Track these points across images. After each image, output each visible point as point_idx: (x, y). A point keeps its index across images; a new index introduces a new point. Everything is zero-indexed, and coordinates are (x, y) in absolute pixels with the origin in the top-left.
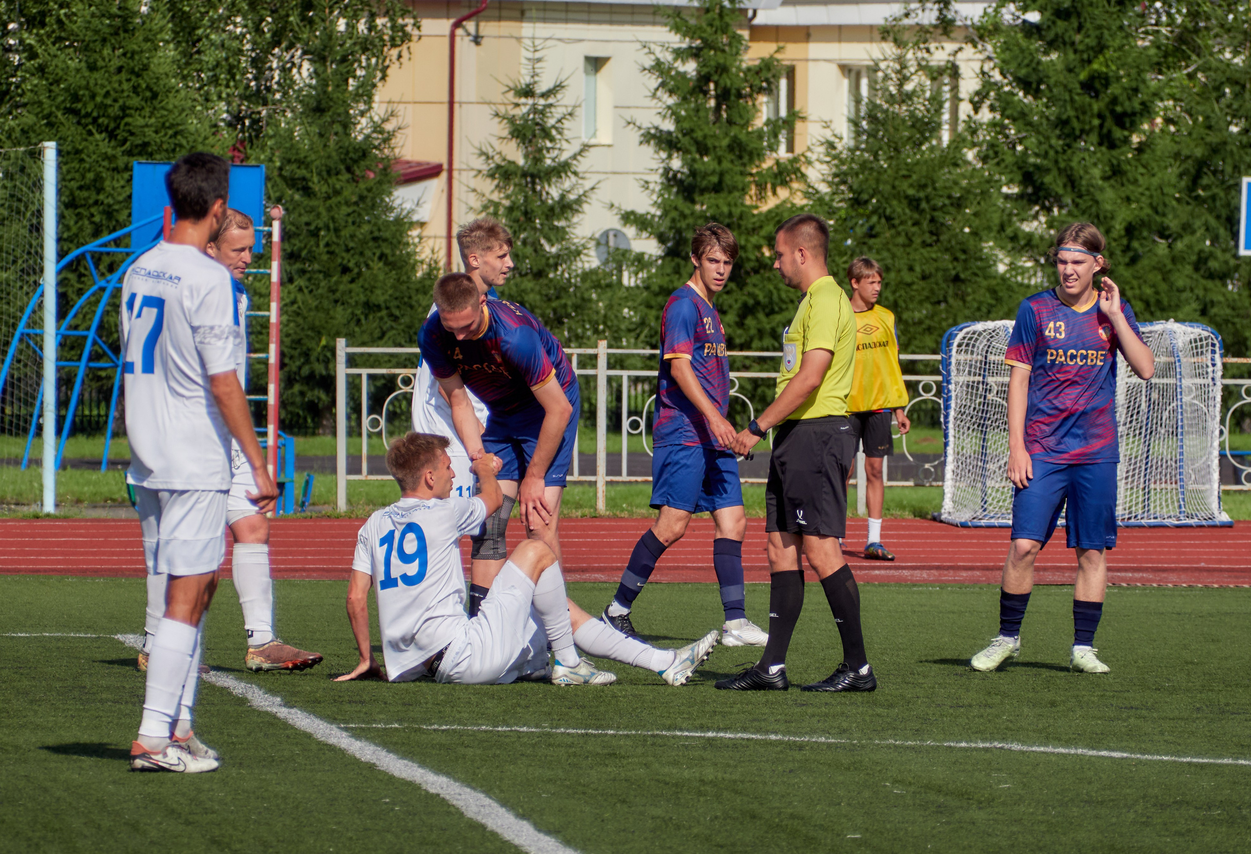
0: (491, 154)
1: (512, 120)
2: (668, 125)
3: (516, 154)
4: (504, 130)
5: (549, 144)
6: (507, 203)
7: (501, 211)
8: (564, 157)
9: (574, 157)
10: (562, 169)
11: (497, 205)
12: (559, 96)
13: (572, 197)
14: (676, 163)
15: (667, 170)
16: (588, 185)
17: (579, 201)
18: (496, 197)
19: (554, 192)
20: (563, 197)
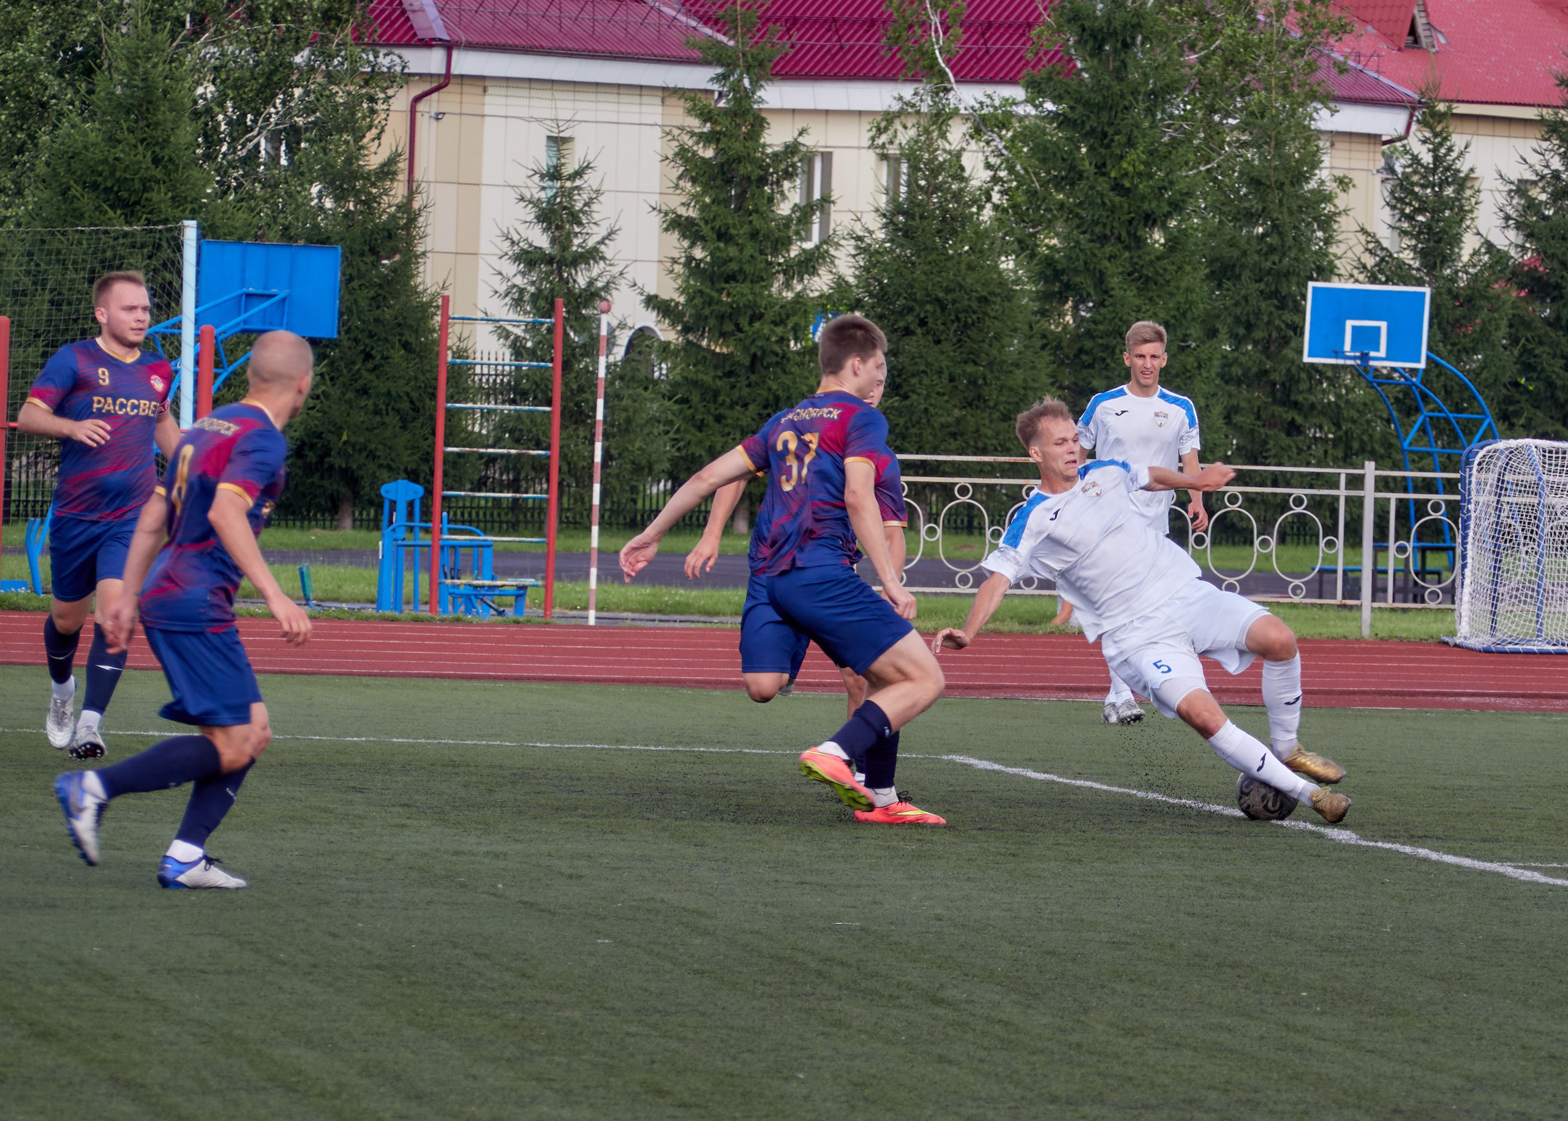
0: (516, 238)
1: (536, 203)
2: (692, 213)
3: (541, 239)
4: (530, 214)
5: (577, 229)
6: (532, 289)
7: (527, 297)
8: (591, 243)
9: (602, 242)
10: (592, 255)
11: (522, 291)
12: (586, 177)
13: (599, 284)
14: (698, 253)
15: (690, 259)
16: (616, 270)
17: (606, 288)
18: (519, 281)
19: (581, 280)
20: (591, 283)
